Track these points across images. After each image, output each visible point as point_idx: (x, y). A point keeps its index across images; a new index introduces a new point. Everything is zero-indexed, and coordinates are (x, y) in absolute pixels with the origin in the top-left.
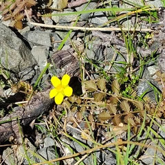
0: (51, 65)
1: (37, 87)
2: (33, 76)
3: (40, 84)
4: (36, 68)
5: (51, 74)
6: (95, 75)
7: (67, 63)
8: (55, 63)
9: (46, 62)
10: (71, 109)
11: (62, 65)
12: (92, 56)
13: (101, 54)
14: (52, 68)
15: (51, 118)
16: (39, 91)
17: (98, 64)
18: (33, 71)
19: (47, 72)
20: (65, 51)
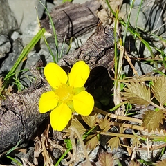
0: (47, 34)
1: (12, 80)
2: (7, 55)
3: (20, 74)
4: (15, 36)
5: (46, 53)
6: (143, 65)
7: (82, 31)
8: (58, 29)
9: (38, 27)
10: (86, 141)
11: (71, 35)
12: (139, 22)
13: (159, 20)
14: (49, 40)
15: (37, 154)
16: (15, 90)
17: (151, 41)
18: (9, 43)
19: (37, 48)
20: (80, 6)
